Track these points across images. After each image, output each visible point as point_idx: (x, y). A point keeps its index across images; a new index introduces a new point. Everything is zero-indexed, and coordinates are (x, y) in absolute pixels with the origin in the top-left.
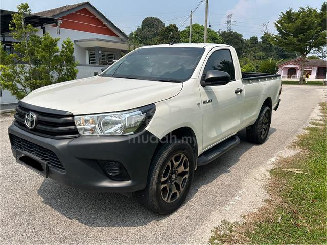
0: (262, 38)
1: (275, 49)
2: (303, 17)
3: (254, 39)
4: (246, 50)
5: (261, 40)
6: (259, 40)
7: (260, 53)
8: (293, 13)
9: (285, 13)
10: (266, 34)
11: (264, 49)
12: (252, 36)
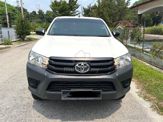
0: (38, 12)
1: (45, 18)
2: (62, 5)
3: (34, 12)
4: (31, 18)
5: (38, 13)
6: (37, 13)
7: (39, 20)
8: (57, 2)
9: (53, 2)
10: (40, 10)
11: (41, 18)
12: (33, 11)
